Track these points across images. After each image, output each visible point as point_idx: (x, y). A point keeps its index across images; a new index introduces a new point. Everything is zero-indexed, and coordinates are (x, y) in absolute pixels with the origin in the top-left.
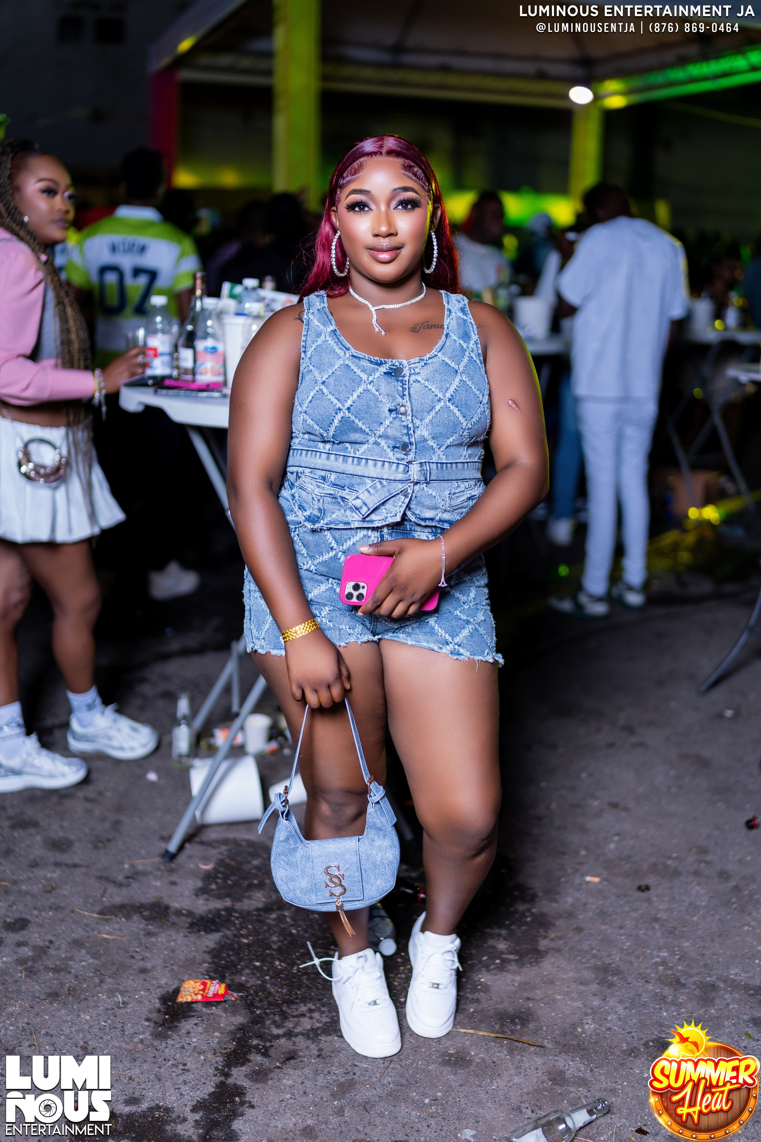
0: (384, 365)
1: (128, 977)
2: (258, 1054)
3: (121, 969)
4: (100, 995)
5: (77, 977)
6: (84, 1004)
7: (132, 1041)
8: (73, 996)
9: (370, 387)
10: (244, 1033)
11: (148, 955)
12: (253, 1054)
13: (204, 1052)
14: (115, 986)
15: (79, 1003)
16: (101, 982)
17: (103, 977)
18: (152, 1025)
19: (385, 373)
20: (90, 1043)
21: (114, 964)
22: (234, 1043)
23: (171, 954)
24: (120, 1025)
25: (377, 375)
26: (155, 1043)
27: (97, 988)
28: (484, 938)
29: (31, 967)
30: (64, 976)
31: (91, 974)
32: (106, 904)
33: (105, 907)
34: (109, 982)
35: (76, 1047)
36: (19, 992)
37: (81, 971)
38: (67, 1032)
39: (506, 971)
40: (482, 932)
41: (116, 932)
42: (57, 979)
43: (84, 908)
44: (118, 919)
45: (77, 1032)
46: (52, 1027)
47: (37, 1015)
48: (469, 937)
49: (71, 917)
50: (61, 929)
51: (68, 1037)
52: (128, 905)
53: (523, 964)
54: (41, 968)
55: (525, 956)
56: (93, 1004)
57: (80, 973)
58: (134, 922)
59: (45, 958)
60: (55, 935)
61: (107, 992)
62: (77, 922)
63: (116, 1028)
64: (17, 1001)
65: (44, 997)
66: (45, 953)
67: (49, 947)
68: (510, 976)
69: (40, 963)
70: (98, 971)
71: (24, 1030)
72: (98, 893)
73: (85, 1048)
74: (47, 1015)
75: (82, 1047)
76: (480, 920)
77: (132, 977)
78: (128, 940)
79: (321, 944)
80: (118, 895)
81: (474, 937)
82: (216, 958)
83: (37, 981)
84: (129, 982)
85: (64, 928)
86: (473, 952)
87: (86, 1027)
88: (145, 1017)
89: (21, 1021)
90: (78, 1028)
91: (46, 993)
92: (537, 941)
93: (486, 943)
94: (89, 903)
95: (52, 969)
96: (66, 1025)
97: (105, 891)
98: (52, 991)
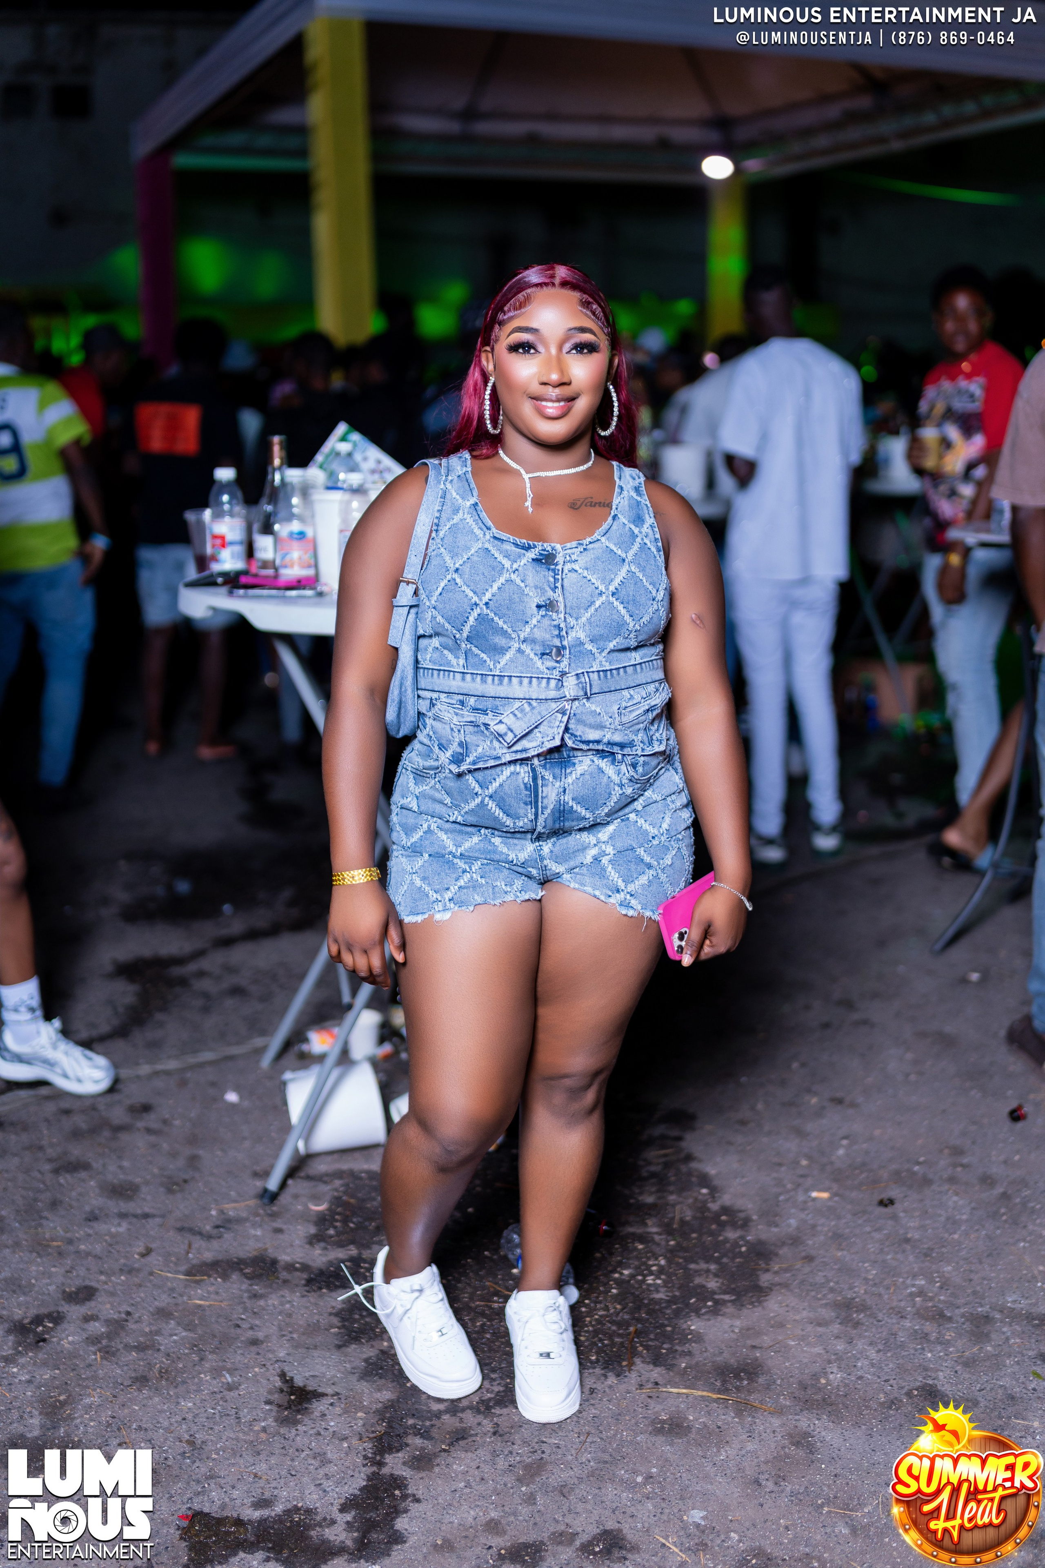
0: (533, 550)
1: (236, 1352)
2: (416, 1436)
3: (224, 1342)
4: (202, 1376)
5: (168, 1355)
6: (182, 1389)
7: (251, 1429)
8: (167, 1380)
9: (513, 577)
10: (396, 1411)
11: (257, 1322)
12: (410, 1437)
13: (347, 1438)
14: (220, 1364)
15: (176, 1387)
16: (202, 1359)
17: (203, 1353)
18: (275, 1408)
19: (533, 560)
20: (197, 1436)
21: (214, 1336)
22: (385, 1424)
23: (288, 1320)
24: (234, 1411)
25: (524, 561)
26: (282, 1431)
27: (197, 1368)
28: (689, 1275)
29: (107, 1346)
30: (152, 1355)
31: (186, 1351)
32: (194, 1262)
33: (194, 1266)
34: (212, 1359)
35: (181, 1441)
36: (95, 1378)
37: (172, 1347)
38: (166, 1424)
39: (722, 1315)
40: (686, 1269)
41: (212, 1296)
42: (143, 1360)
43: (166, 1269)
44: (212, 1279)
45: (179, 1423)
46: (144, 1419)
47: (123, 1405)
48: (669, 1276)
49: (150, 1281)
50: (139, 1297)
51: (168, 1430)
52: (222, 1261)
53: (742, 1305)
54: (120, 1346)
55: (744, 1295)
56: (195, 1388)
57: (172, 1350)
58: (232, 1283)
59: (123, 1334)
60: (132, 1305)
61: (211, 1372)
62: (159, 1287)
63: (228, 1415)
64: (94, 1390)
65: (129, 1383)
66: (123, 1328)
67: (127, 1321)
68: (728, 1321)
69: (118, 1341)
70: (196, 1346)
71: (109, 1425)
72: (181, 1248)
73: (192, 1443)
74: (136, 1405)
75: (188, 1442)
76: (681, 1254)
77: (241, 1351)
78: (229, 1305)
79: (480, 1295)
80: (208, 1250)
81: (676, 1275)
82: (347, 1320)
83: (117, 1364)
84: (239, 1358)
85: (142, 1295)
86: (677, 1293)
87: (190, 1416)
88: (264, 1399)
89: (103, 1414)
90: (179, 1418)
91: (131, 1378)
92: (757, 1276)
93: (692, 1282)
94: (172, 1262)
95: (135, 1347)
96: (163, 1415)
97: (190, 1246)
98: (138, 1375)
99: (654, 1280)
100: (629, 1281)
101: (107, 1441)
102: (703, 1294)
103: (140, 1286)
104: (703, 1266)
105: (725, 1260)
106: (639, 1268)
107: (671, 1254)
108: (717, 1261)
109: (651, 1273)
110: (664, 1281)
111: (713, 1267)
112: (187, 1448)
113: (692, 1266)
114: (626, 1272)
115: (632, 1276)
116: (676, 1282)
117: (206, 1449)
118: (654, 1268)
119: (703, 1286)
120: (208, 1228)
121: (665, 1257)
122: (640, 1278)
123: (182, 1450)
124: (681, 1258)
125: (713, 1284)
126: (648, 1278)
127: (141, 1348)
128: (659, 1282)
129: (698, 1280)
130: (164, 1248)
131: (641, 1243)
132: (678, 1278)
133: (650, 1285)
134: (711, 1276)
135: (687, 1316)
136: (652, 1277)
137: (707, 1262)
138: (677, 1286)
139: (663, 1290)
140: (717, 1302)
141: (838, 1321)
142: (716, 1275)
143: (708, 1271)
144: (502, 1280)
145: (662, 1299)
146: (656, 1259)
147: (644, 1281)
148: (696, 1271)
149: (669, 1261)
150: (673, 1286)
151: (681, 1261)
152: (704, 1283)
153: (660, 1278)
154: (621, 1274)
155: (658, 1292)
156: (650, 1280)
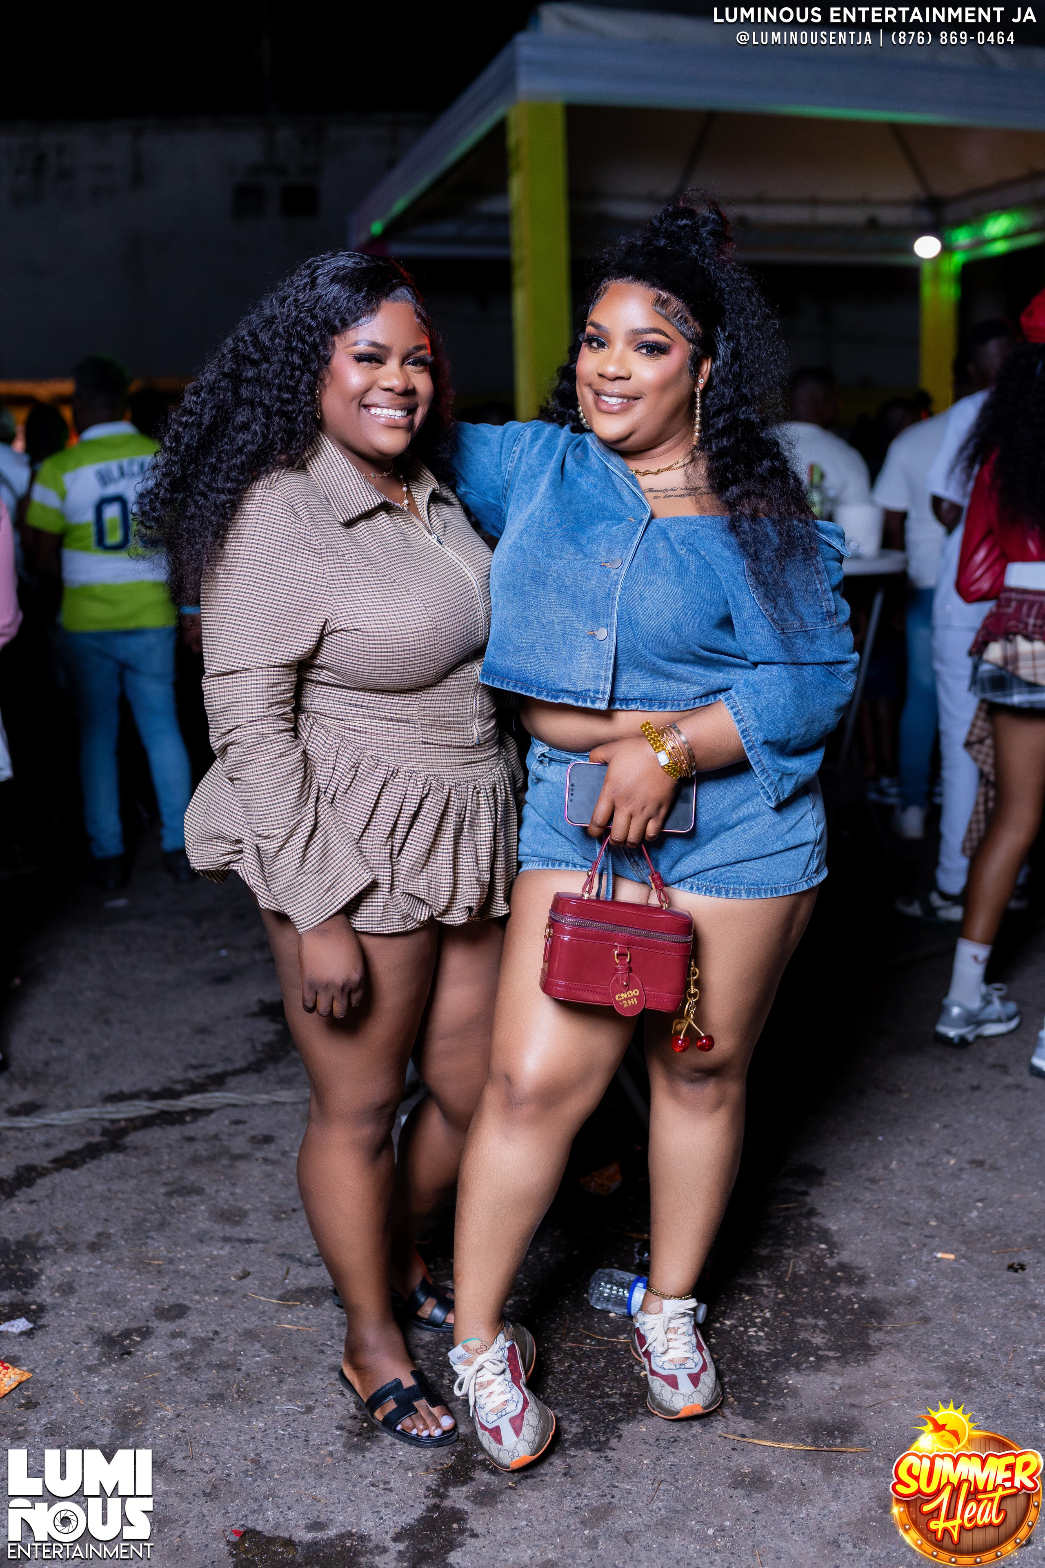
1: (315, 1377)
2: (484, 1471)
4: (278, 1397)
5: (248, 1375)
6: (256, 1408)
7: (318, 1453)
8: (243, 1399)
10: (466, 1445)
12: (477, 1472)
13: (413, 1468)
14: (298, 1387)
15: (250, 1407)
16: (281, 1382)
17: (283, 1376)
18: (345, 1434)
20: (263, 1455)
21: (297, 1360)
22: (453, 1457)
24: (303, 1434)
26: (349, 1457)
27: (275, 1390)
28: (794, 1330)
29: (189, 1363)
30: (233, 1374)
31: (267, 1373)
32: (290, 1287)
33: (288, 1291)
34: (290, 1383)
35: (245, 1459)
36: (173, 1393)
37: (254, 1368)
38: (234, 1441)
39: (824, 1371)
40: (792, 1323)
41: (302, 1321)
42: (222, 1378)
43: (259, 1293)
44: (304, 1305)
45: (248, 1442)
46: (214, 1436)
47: (196, 1421)
48: (773, 1329)
49: (243, 1303)
50: (229, 1317)
51: (235, 1447)
52: (317, 1288)
53: (847, 1363)
54: (202, 1364)
55: (851, 1353)
56: (269, 1408)
57: (253, 1371)
58: (325, 1310)
59: (207, 1352)
60: (221, 1325)
61: (287, 1394)
62: (251, 1310)
63: (297, 1437)
64: (169, 1404)
65: (205, 1400)
66: (208, 1346)
67: (213, 1339)
68: (830, 1378)
69: (201, 1358)
70: (277, 1368)
71: (178, 1438)
72: (279, 1274)
73: (255, 1462)
74: (208, 1421)
75: (253, 1461)
76: (789, 1308)
77: (321, 1377)
78: (316, 1331)
79: (573, 1336)
80: (305, 1276)
81: (780, 1328)
82: (433, 1353)
83: (196, 1380)
84: (317, 1382)
85: (233, 1316)
86: (779, 1347)
87: (259, 1436)
88: (335, 1424)
89: (174, 1428)
90: (248, 1437)
91: (207, 1395)
92: (867, 1334)
93: (797, 1336)
94: (267, 1286)
95: (217, 1365)
96: (233, 1433)
97: (288, 1272)
98: (216, 1392)
99: (755, 1332)
100: (730, 1332)
101: (173, 1454)
102: (806, 1349)
103: (232, 1307)
104: (811, 1320)
105: (835, 1316)
106: (743, 1319)
107: (778, 1307)
108: (827, 1317)
109: (754, 1325)
110: (766, 1334)
111: (821, 1323)
112: (251, 1467)
113: (799, 1320)
114: (728, 1323)
115: (734, 1327)
116: (779, 1335)
117: (270, 1468)
118: (758, 1320)
119: (809, 1342)
120: (309, 1255)
121: (771, 1310)
122: (742, 1329)
123: (245, 1468)
124: (787, 1311)
125: (818, 1340)
126: (750, 1330)
127: (222, 1367)
128: (761, 1334)
129: (803, 1335)
130: (263, 1272)
131: (748, 1294)
132: (781, 1332)
133: (751, 1336)
134: (818, 1331)
135: (786, 1370)
136: (755, 1329)
137: (815, 1318)
138: (780, 1340)
139: (764, 1342)
140: (819, 1358)
141: (949, 1384)
142: (823, 1331)
143: (816, 1326)
144: (598, 1322)
145: (762, 1352)
146: (762, 1311)
147: (746, 1331)
148: (802, 1326)
149: (775, 1315)
150: (776, 1339)
151: (788, 1314)
152: (810, 1338)
153: (763, 1331)
154: (722, 1324)
155: (759, 1344)
156: (752, 1332)
